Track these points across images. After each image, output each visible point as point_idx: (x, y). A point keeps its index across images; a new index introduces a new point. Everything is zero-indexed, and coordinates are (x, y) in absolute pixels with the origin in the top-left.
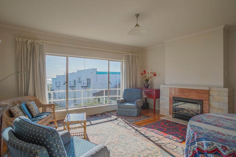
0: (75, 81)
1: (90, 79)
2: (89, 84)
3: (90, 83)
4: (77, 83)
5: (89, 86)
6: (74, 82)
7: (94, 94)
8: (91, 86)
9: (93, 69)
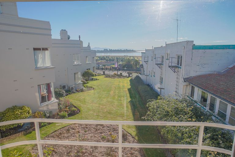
0: (163, 57)
1: (181, 57)
2: (180, 64)
3: (181, 62)
4: (164, 60)
5: (179, 66)
6: (162, 59)
7: (186, 78)
8: (182, 67)
9: (188, 42)
